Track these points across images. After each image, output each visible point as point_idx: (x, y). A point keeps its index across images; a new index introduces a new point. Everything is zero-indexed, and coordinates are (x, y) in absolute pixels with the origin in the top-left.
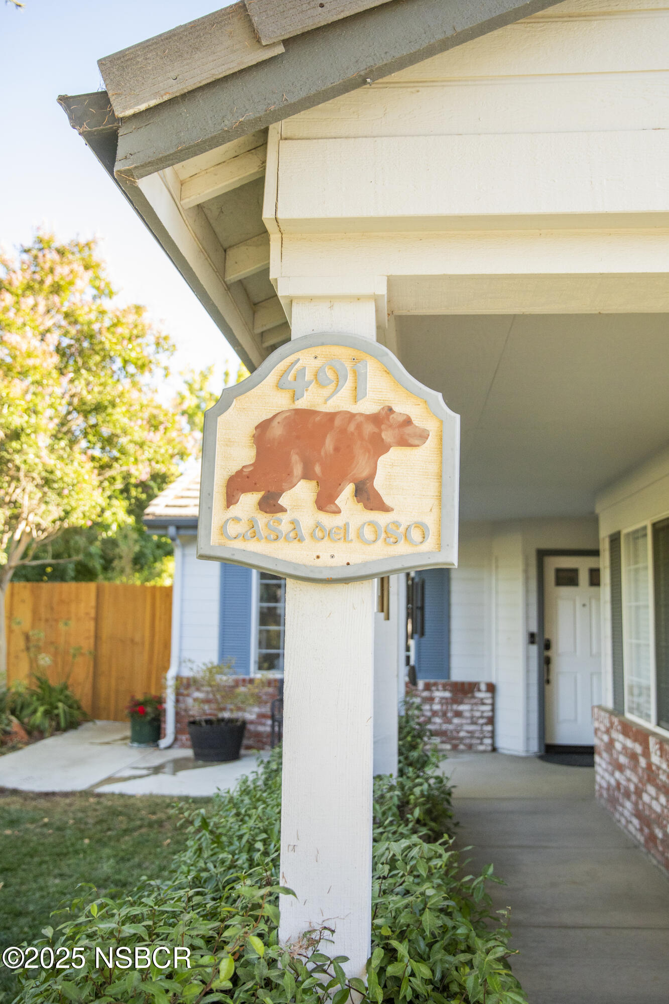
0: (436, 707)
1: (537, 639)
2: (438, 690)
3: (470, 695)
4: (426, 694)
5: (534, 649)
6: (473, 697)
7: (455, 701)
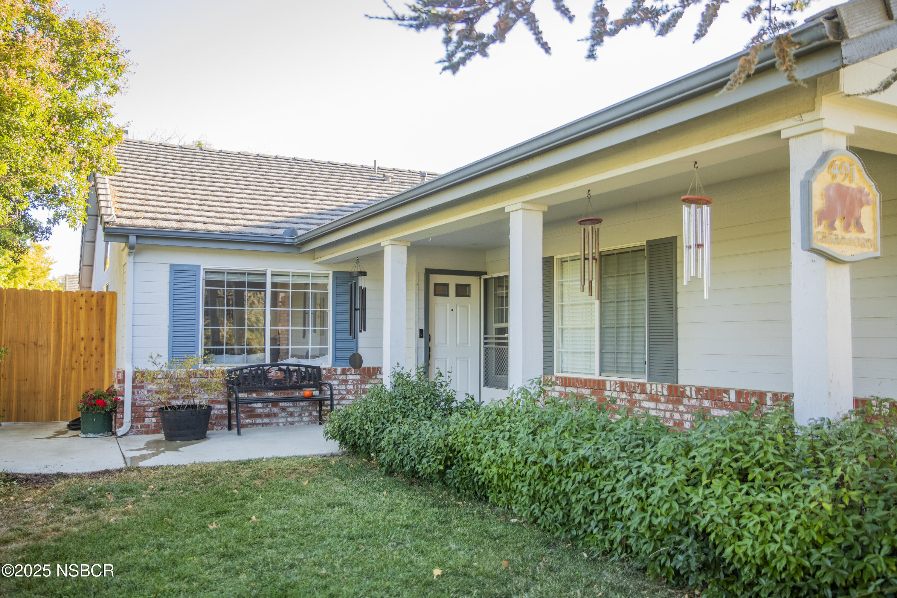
0: (350, 387)
1: (425, 334)
2: (351, 374)
3: (374, 377)
4: (342, 377)
5: (422, 340)
6: (376, 378)
7: (363, 382)
